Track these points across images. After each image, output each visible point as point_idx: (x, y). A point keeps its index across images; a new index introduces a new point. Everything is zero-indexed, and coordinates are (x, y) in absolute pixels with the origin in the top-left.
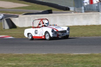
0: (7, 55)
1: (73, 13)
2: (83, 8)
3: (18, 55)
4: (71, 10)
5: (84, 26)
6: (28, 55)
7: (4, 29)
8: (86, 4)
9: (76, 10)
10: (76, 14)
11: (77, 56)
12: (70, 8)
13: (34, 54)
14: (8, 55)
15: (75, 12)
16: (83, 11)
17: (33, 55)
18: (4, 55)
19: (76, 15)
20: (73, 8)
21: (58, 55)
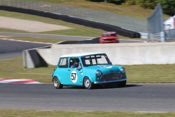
0: (26, 111)
1: (146, 43)
2: (162, 34)
3: (45, 112)
4: (143, 37)
5: (162, 65)
6: (62, 112)
7: (26, 67)
8: (167, 28)
9: (152, 38)
10: (150, 44)
11: (143, 116)
12: (142, 34)
13: (72, 112)
14: (28, 112)
15: (149, 40)
16: (163, 39)
17: (70, 113)
18: (21, 112)
19: (149, 46)
20: (147, 34)
21: (113, 114)
